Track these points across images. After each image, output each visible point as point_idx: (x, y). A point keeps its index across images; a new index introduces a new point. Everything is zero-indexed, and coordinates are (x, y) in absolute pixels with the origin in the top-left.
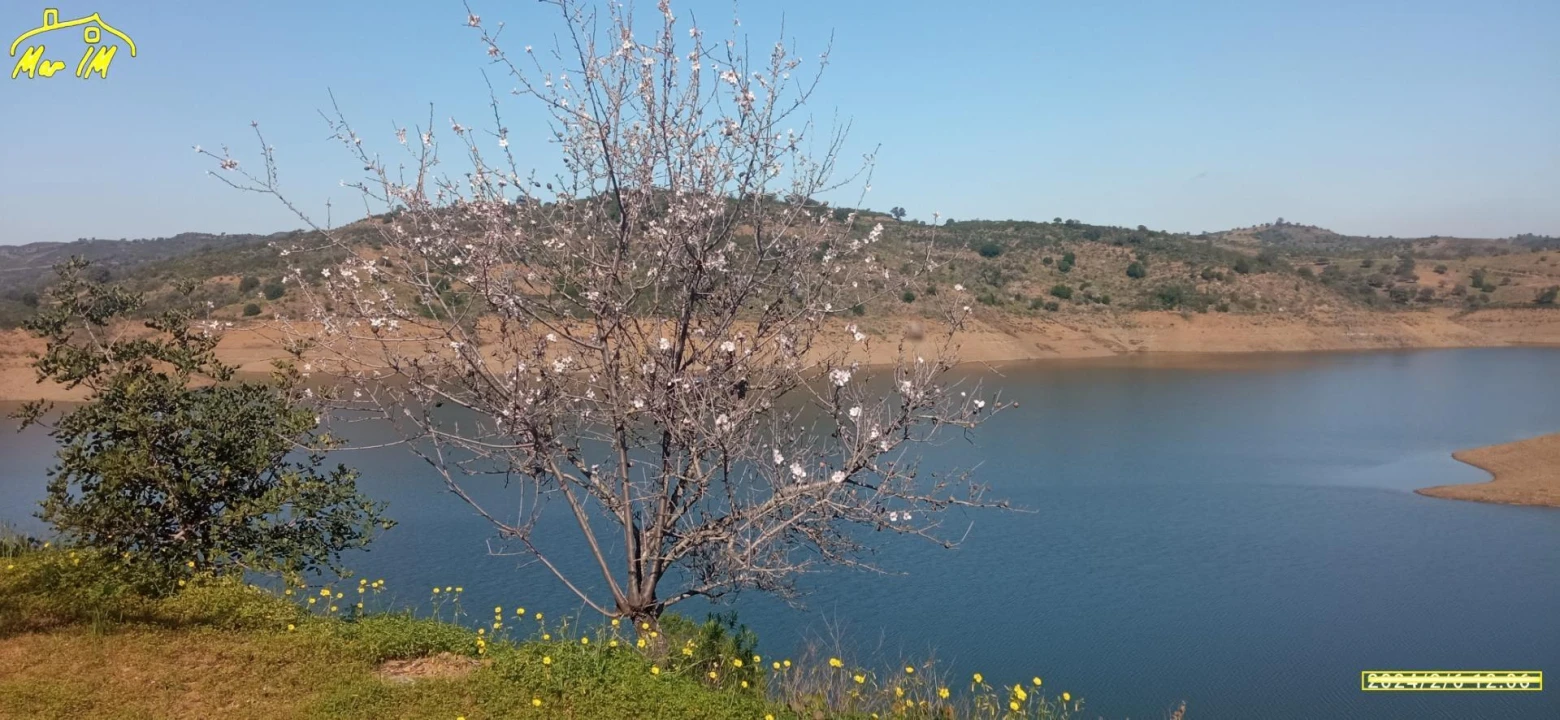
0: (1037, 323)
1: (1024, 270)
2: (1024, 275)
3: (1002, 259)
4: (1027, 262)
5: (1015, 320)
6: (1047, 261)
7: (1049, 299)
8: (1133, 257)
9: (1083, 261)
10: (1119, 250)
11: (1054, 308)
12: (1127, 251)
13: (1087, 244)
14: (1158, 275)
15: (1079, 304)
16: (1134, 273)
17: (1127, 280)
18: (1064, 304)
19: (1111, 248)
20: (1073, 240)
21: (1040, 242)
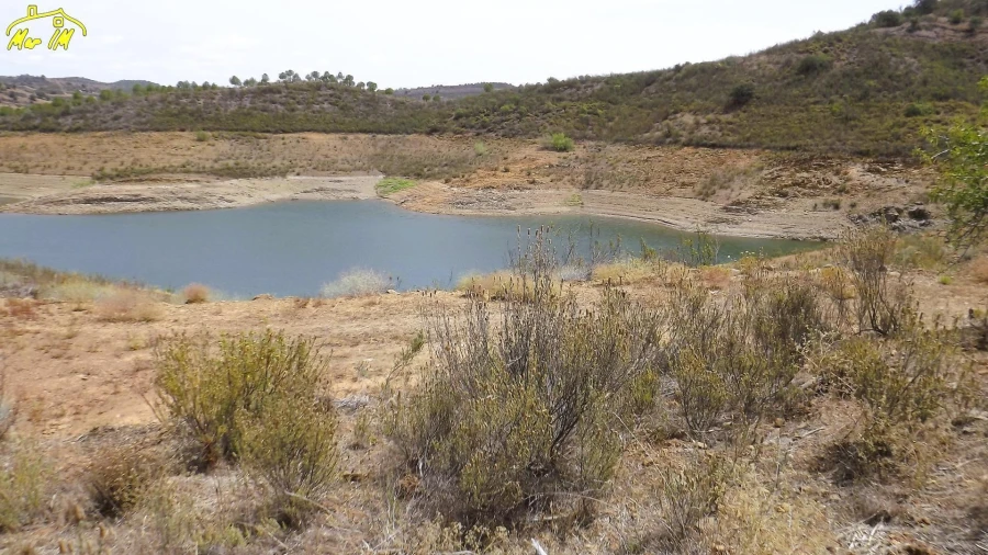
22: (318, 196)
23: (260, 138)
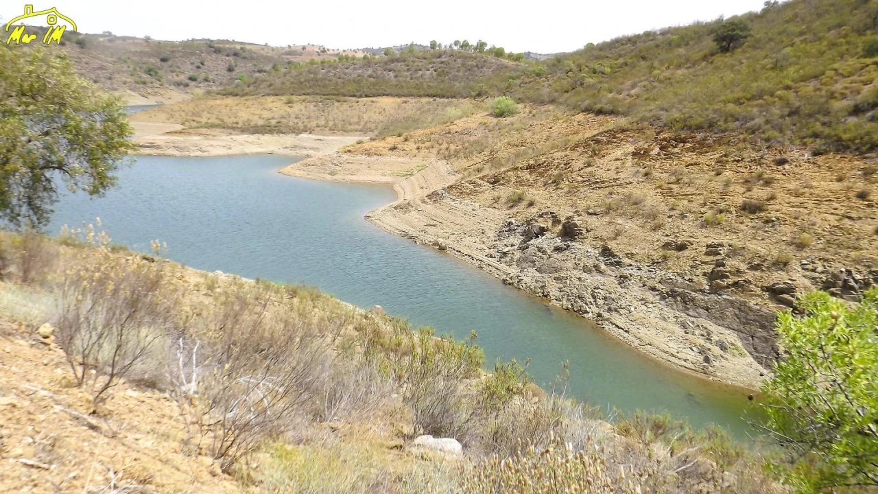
22: (288, 152)
23: (339, 101)
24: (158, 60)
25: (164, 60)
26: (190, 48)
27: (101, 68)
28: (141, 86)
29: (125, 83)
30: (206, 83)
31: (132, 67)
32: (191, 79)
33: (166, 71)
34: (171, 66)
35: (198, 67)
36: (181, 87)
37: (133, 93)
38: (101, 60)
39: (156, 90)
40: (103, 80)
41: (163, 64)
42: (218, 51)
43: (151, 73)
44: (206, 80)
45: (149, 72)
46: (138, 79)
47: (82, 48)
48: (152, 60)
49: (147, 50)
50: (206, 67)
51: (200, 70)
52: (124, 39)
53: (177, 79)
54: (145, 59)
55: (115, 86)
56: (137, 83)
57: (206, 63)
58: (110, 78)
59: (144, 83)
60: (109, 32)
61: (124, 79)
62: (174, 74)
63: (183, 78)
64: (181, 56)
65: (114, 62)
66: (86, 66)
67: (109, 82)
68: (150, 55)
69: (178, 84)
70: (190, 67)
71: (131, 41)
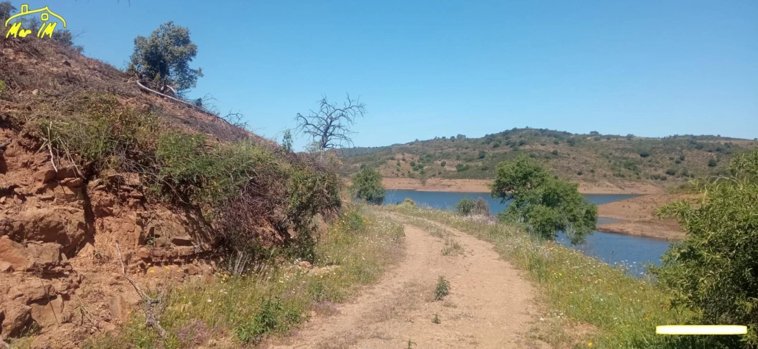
0: (638, 184)
1: (658, 163)
2: (657, 165)
3: (649, 158)
4: (661, 159)
5: (627, 183)
6: (671, 159)
7: (665, 175)
8: (715, 157)
9: (690, 159)
10: (709, 154)
11: (664, 179)
12: (713, 154)
13: (696, 151)
14: (723, 165)
15: (678, 177)
16: (712, 164)
17: (707, 167)
18: (670, 177)
19: (705, 153)
20: (689, 149)
21: (674, 150)
24: (639, 156)
25: (644, 155)
26: (670, 144)
27: (586, 162)
28: (620, 178)
29: (605, 176)
30: (685, 177)
31: (613, 161)
32: (668, 173)
33: (644, 165)
34: (650, 161)
35: (678, 162)
36: (659, 180)
37: (612, 185)
38: (586, 156)
39: (633, 183)
40: (586, 173)
41: (643, 158)
42: (700, 147)
43: (631, 167)
44: (684, 174)
45: (628, 166)
46: (616, 173)
47: (572, 146)
48: (632, 156)
49: (629, 147)
50: (685, 162)
51: (679, 165)
52: (609, 137)
53: (656, 173)
54: (626, 155)
55: (596, 178)
56: (616, 176)
57: (686, 159)
58: (592, 171)
59: (623, 176)
60: (595, 132)
61: (604, 172)
62: (653, 168)
63: (661, 172)
64: (660, 152)
65: (597, 157)
66: (573, 160)
67: (591, 174)
68: (632, 151)
69: (656, 178)
70: (669, 162)
71: (615, 139)
